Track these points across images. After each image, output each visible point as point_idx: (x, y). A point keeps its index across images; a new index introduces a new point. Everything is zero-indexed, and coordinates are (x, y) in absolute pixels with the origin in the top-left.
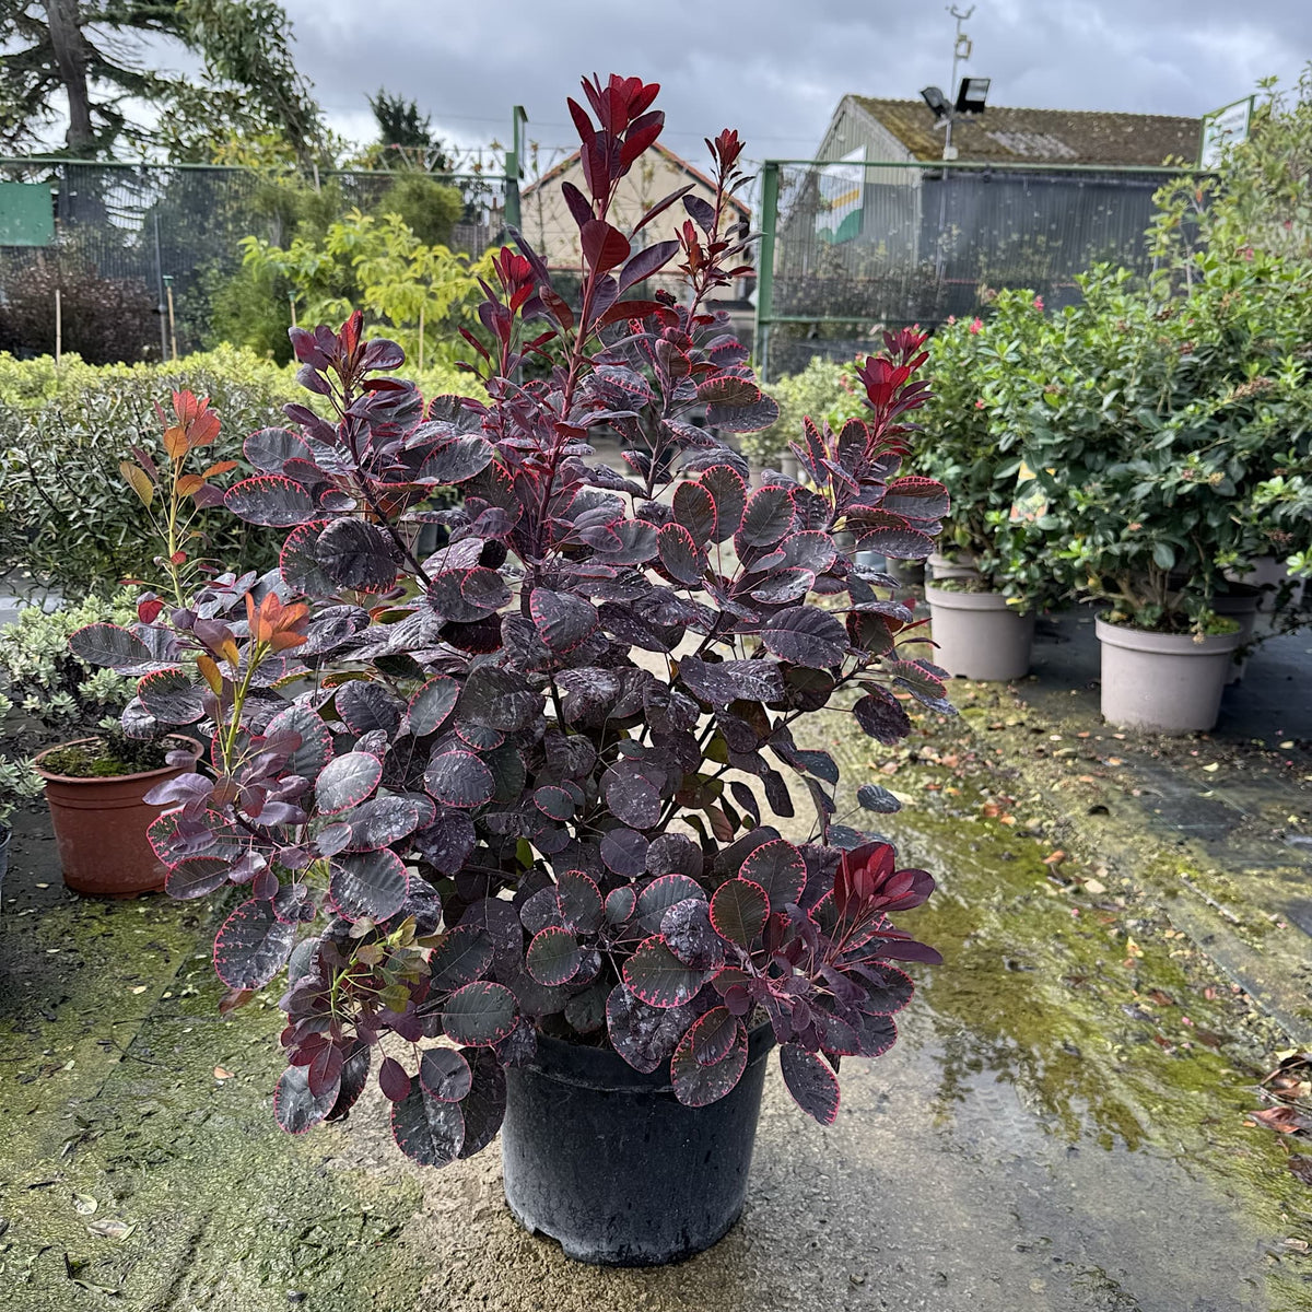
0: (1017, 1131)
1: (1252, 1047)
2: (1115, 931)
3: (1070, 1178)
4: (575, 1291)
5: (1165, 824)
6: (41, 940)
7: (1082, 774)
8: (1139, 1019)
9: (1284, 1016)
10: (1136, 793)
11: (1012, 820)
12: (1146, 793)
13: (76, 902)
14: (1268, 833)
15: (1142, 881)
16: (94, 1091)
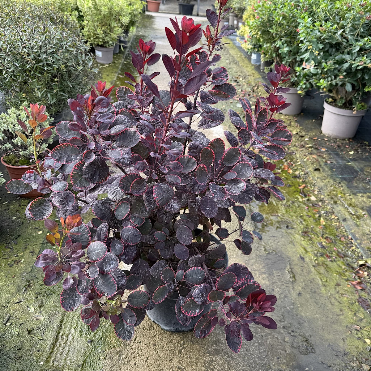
0: (285, 287)
1: (352, 259)
2: (318, 215)
3: (298, 303)
4: (164, 340)
5: (336, 175)
6: (10, 214)
7: (313, 154)
8: (321, 248)
9: (363, 249)
10: (329, 162)
11: (291, 171)
12: (331, 163)
13: (19, 199)
14: (365, 180)
15: (327, 197)
16: (30, 269)
